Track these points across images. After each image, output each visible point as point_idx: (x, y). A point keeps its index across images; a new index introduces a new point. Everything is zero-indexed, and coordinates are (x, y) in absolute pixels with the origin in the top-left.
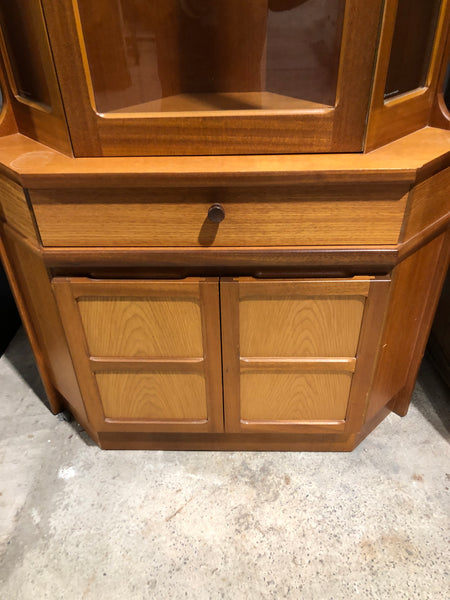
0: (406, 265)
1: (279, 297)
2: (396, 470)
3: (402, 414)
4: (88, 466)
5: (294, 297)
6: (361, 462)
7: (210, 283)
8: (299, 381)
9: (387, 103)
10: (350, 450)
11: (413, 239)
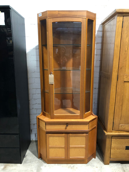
0: (90, 132)
1: (75, 136)
2: (94, 166)
3: (95, 158)
4: (45, 166)
5: (77, 136)
6: (88, 165)
7: (66, 135)
8: (78, 150)
9: (85, 113)
10: (87, 164)
11: (90, 129)
